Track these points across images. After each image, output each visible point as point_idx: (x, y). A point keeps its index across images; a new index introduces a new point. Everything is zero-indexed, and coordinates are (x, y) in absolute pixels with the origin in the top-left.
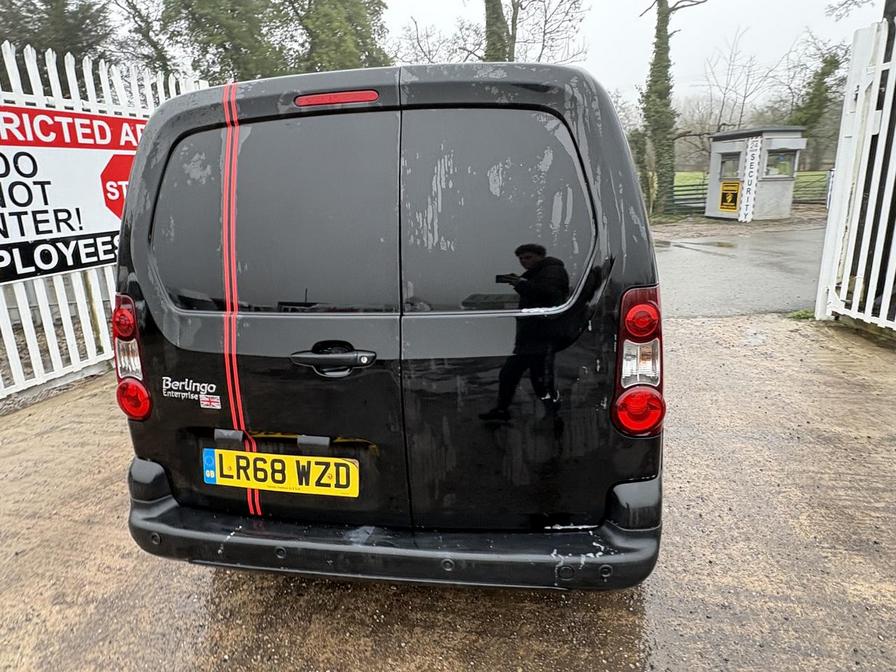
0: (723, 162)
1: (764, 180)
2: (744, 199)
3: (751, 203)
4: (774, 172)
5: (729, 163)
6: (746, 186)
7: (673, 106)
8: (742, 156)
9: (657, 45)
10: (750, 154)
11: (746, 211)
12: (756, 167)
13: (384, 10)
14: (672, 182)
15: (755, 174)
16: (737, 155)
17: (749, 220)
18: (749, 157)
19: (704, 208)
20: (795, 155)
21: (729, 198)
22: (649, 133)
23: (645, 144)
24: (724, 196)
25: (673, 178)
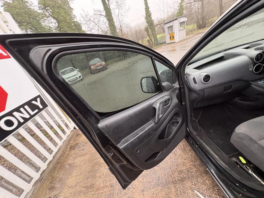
0: (168, 29)
1: (180, 30)
2: (176, 37)
3: (178, 37)
4: (181, 28)
5: (170, 29)
6: (175, 33)
7: (152, 18)
8: (173, 26)
9: (145, 3)
10: (175, 25)
11: (177, 39)
12: (177, 28)
13: (73, 10)
14: (157, 38)
15: (177, 30)
16: (172, 26)
17: (178, 41)
18: (175, 26)
19: (166, 42)
20: (185, 23)
21: (172, 38)
22: (149, 27)
23: (148, 30)
24: (170, 37)
25: (156, 36)
